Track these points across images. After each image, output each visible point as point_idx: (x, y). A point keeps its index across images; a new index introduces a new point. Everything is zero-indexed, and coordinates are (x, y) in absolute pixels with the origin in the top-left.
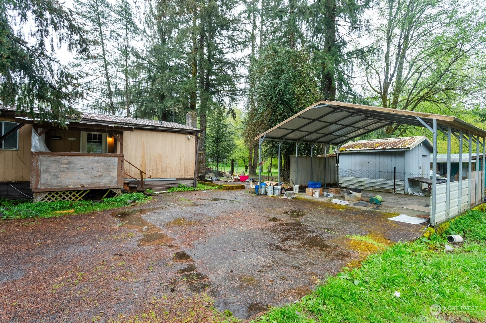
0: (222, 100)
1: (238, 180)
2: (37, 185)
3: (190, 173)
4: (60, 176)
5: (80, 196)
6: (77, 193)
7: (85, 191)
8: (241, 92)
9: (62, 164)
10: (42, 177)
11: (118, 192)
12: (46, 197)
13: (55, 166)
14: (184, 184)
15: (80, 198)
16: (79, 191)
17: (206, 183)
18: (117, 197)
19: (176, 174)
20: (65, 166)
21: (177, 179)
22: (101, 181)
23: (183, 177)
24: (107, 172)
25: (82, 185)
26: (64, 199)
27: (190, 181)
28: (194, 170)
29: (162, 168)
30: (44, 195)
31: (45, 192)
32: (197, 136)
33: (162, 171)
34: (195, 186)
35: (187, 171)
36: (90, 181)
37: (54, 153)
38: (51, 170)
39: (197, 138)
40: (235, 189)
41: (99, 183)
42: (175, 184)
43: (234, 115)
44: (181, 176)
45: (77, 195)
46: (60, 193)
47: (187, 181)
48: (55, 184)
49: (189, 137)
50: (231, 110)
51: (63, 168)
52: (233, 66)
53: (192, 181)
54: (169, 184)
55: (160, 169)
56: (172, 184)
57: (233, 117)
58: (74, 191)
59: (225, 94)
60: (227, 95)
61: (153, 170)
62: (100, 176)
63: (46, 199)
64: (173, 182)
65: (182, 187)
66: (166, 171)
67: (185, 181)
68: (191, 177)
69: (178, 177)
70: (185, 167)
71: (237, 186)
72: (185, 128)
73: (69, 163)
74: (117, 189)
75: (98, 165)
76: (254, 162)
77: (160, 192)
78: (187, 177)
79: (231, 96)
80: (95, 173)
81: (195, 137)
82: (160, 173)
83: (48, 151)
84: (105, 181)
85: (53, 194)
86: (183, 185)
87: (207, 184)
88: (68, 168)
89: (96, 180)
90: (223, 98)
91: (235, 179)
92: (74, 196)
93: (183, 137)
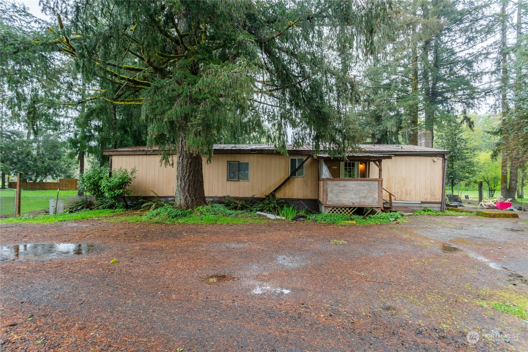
0: (452, 109)
1: (493, 208)
2: (326, 202)
3: (437, 197)
4: (339, 196)
5: (351, 211)
6: (349, 209)
7: (355, 208)
8: (483, 93)
9: (340, 187)
10: (329, 196)
11: (379, 211)
12: (331, 210)
13: (336, 188)
14: (430, 207)
15: (351, 213)
16: (350, 208)
17: (450, 208)
18: (377, 214)
19: (421, 197)
20: (342, 188)
21: (422, 203)
22: (366, 201)
23: (428, 200)
24: (370, 194)
25: (353, 203)
26: (341, 213)
27: (436, 205)
28: (441, 194)
29: (406, 191)
30: (330, 209)
31: (330, 207)
32: (444, 157)
33: (406, 194)
34: (442, 210)
35: (433, 195)
36: (358, 200)
37: (336, 179)
38: (334, 191)
39: (444, 159)
40: (503, 217)
41: (364, 202)
42: (420, 207)
43: (471, 125)
44: (427, 199)
45: (349, 211)
46: (339, 209)
47: (433, 205)
48: (336, 202)
49: (435, 159)
50: (467, 119)
51: (341, 190)
52: (469, 64)
53: (440, 205)
54: (414, 207)
55: (405, 192)
56: (417, 207)
57: (470, 126)
58: (347, 207)
59: (457, 100)
60: (459, 102)
61: (398, 192)
62: (365, 197)
63: (331, 212)
64: (418, 205)
65: (428, 210)
66: (410, 194)
67: (431, 204)
68: (438, 201)
69: (424, 200)
70: (431, 190)
71: (506, 214)
72: (430, 150)
73: (345, 186)
74: (377, 208)
75: (363, 188)
76: (510, 185)
77: (409, 214)
78: (433, 201)
79: (465, 101)
80: (362, 194)
81: (441, 159)
82: (404, 196)
83: (332, 178)
84: (368, 201)
85: (335, 209)
86: (429, 209)
87: (452, 210)
88: (344, 190)
89: (363, 200)
90: (453, 106)
91: (489, 206)
92: (347, 211)
93: (429, 160)
